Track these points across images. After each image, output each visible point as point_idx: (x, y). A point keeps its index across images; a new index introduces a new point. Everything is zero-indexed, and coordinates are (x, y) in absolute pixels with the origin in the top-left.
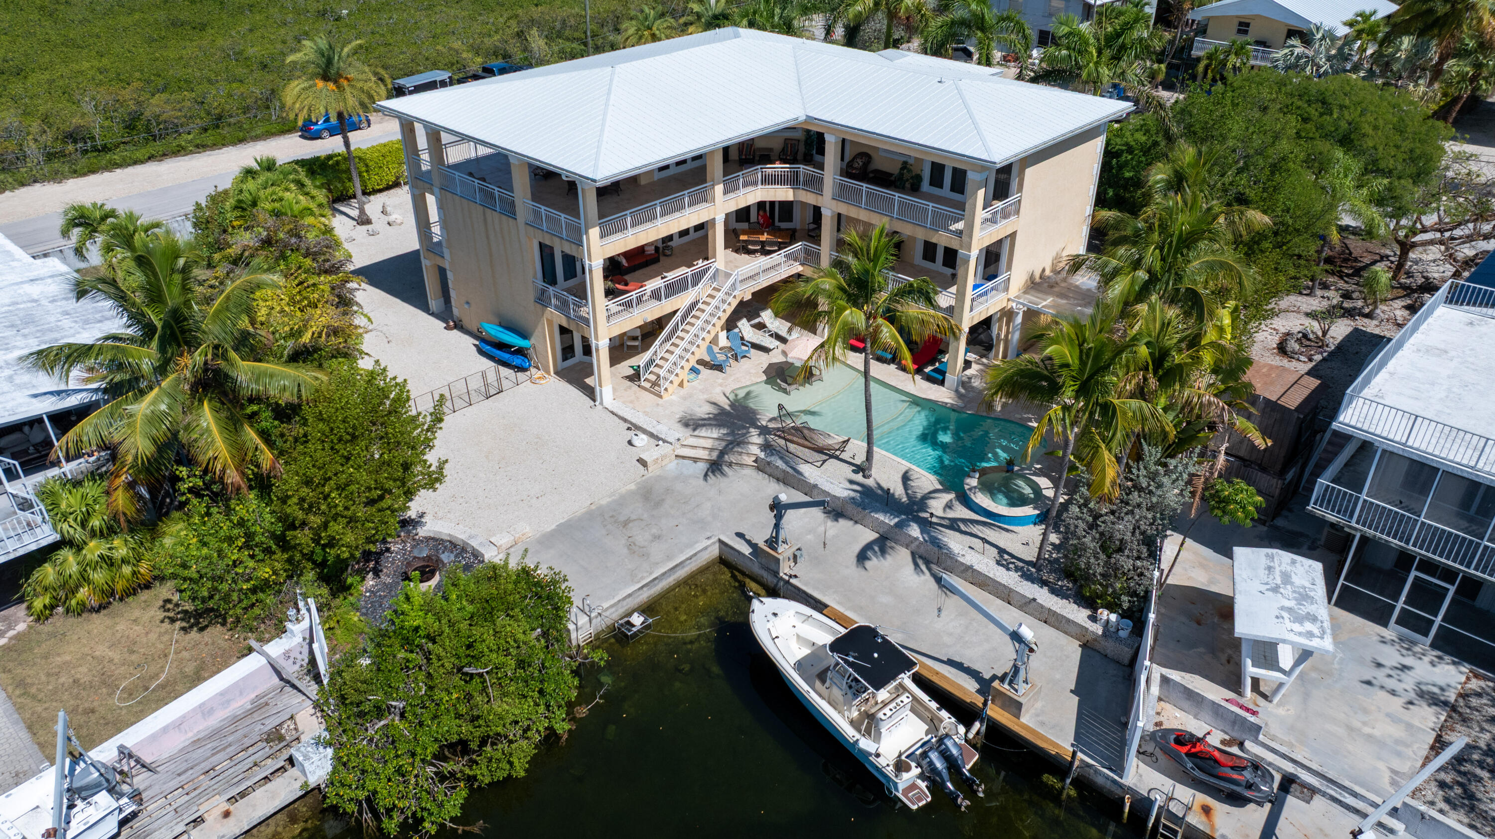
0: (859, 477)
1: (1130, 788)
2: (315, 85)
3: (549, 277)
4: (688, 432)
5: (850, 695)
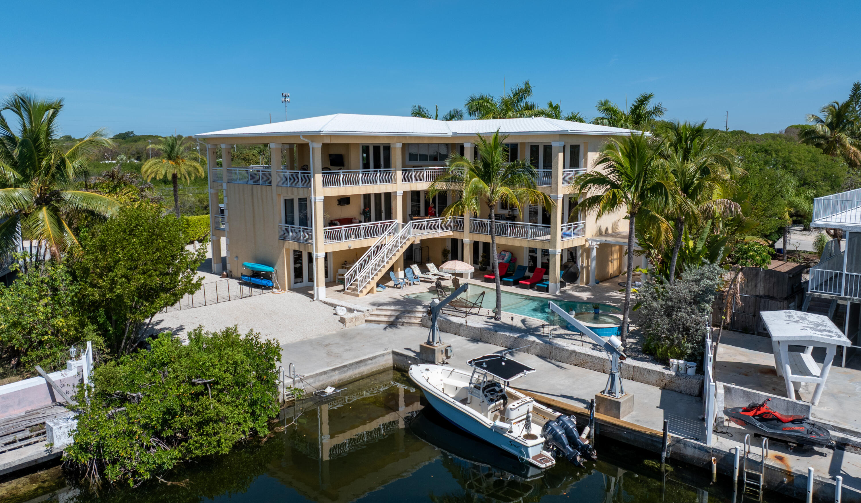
0: (493, 320)
1: (714, 450)
2: (162, 162)
4: (375, 307)
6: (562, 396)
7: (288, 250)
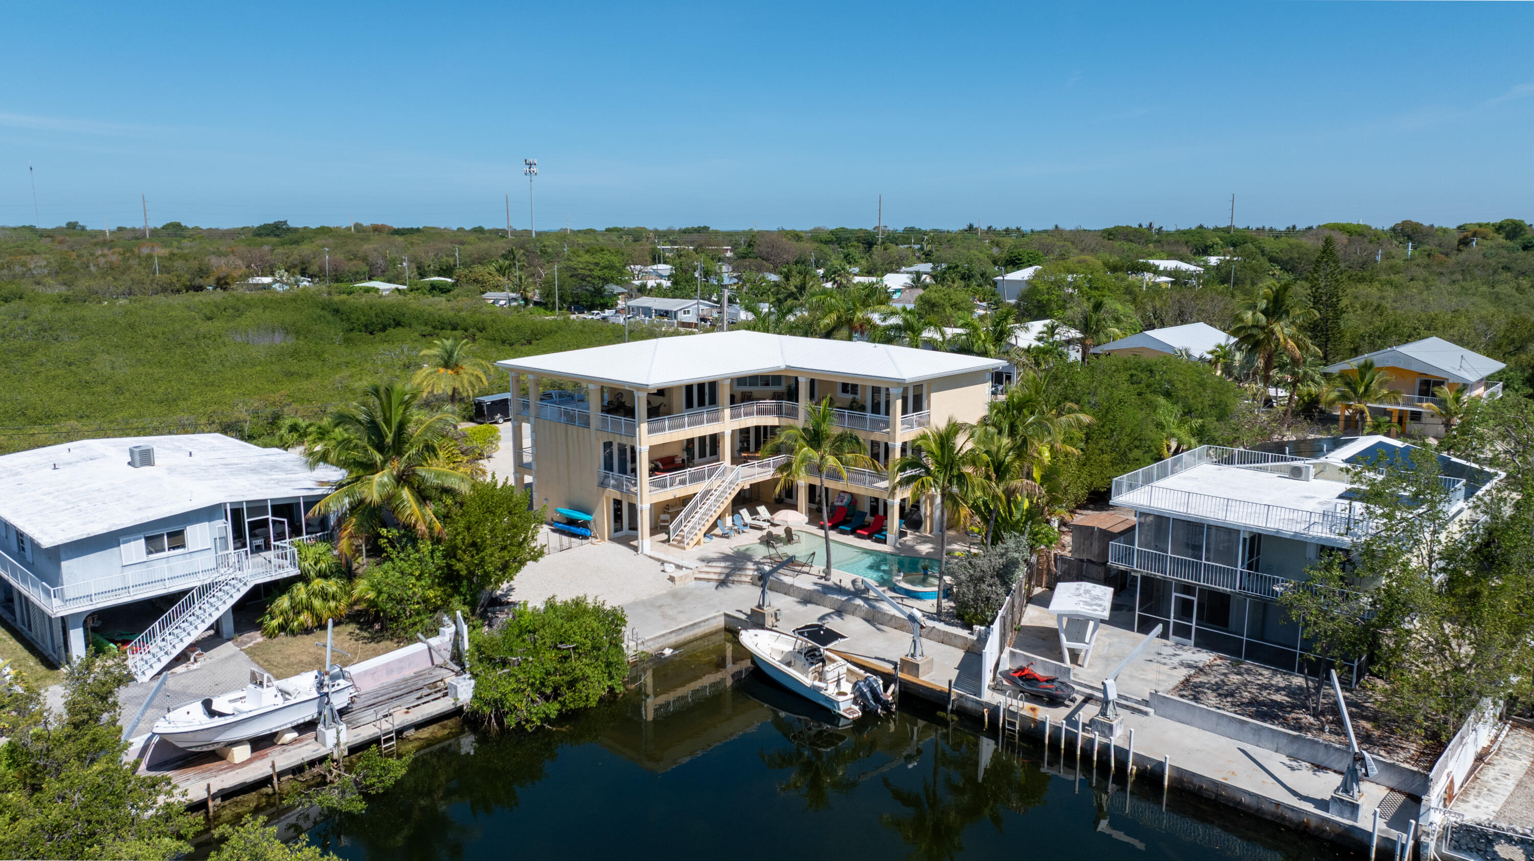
0: (823, 581)
1: (987, 703)
2: (438, 371)
3: (608, 466)
4: (704, 564)
5: (807, 665)
6: (876, 658)
7: (607, 498)
